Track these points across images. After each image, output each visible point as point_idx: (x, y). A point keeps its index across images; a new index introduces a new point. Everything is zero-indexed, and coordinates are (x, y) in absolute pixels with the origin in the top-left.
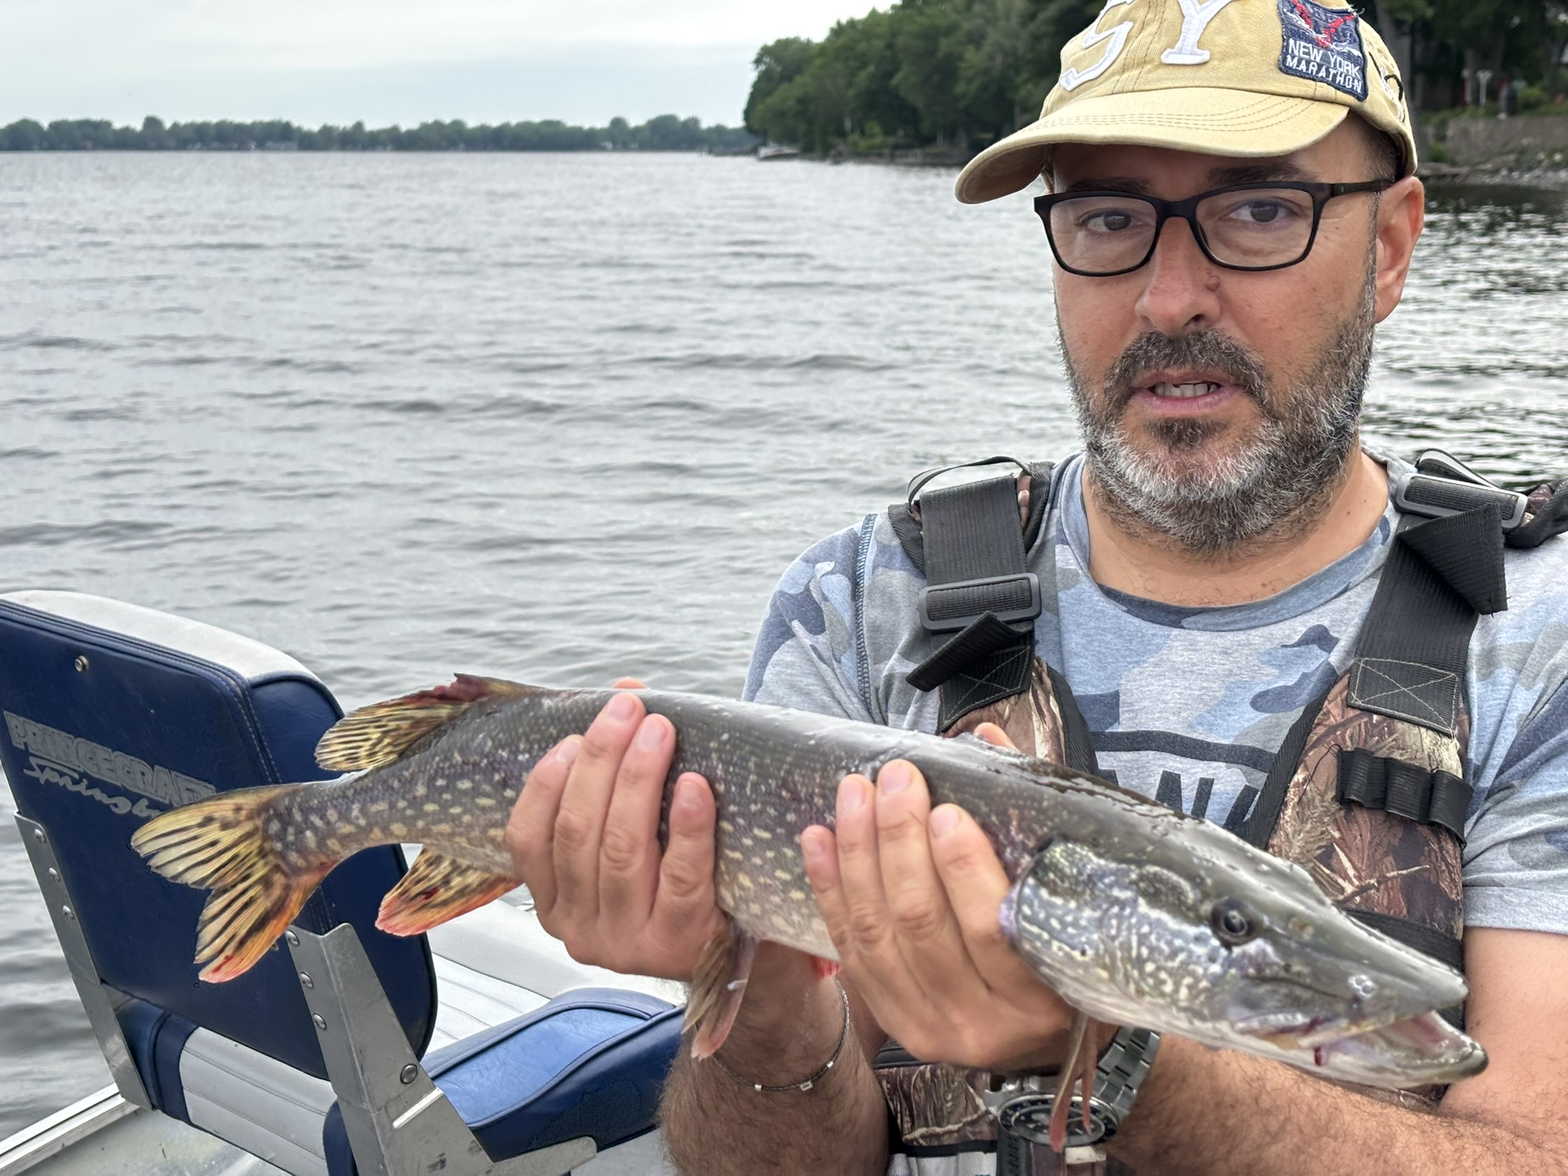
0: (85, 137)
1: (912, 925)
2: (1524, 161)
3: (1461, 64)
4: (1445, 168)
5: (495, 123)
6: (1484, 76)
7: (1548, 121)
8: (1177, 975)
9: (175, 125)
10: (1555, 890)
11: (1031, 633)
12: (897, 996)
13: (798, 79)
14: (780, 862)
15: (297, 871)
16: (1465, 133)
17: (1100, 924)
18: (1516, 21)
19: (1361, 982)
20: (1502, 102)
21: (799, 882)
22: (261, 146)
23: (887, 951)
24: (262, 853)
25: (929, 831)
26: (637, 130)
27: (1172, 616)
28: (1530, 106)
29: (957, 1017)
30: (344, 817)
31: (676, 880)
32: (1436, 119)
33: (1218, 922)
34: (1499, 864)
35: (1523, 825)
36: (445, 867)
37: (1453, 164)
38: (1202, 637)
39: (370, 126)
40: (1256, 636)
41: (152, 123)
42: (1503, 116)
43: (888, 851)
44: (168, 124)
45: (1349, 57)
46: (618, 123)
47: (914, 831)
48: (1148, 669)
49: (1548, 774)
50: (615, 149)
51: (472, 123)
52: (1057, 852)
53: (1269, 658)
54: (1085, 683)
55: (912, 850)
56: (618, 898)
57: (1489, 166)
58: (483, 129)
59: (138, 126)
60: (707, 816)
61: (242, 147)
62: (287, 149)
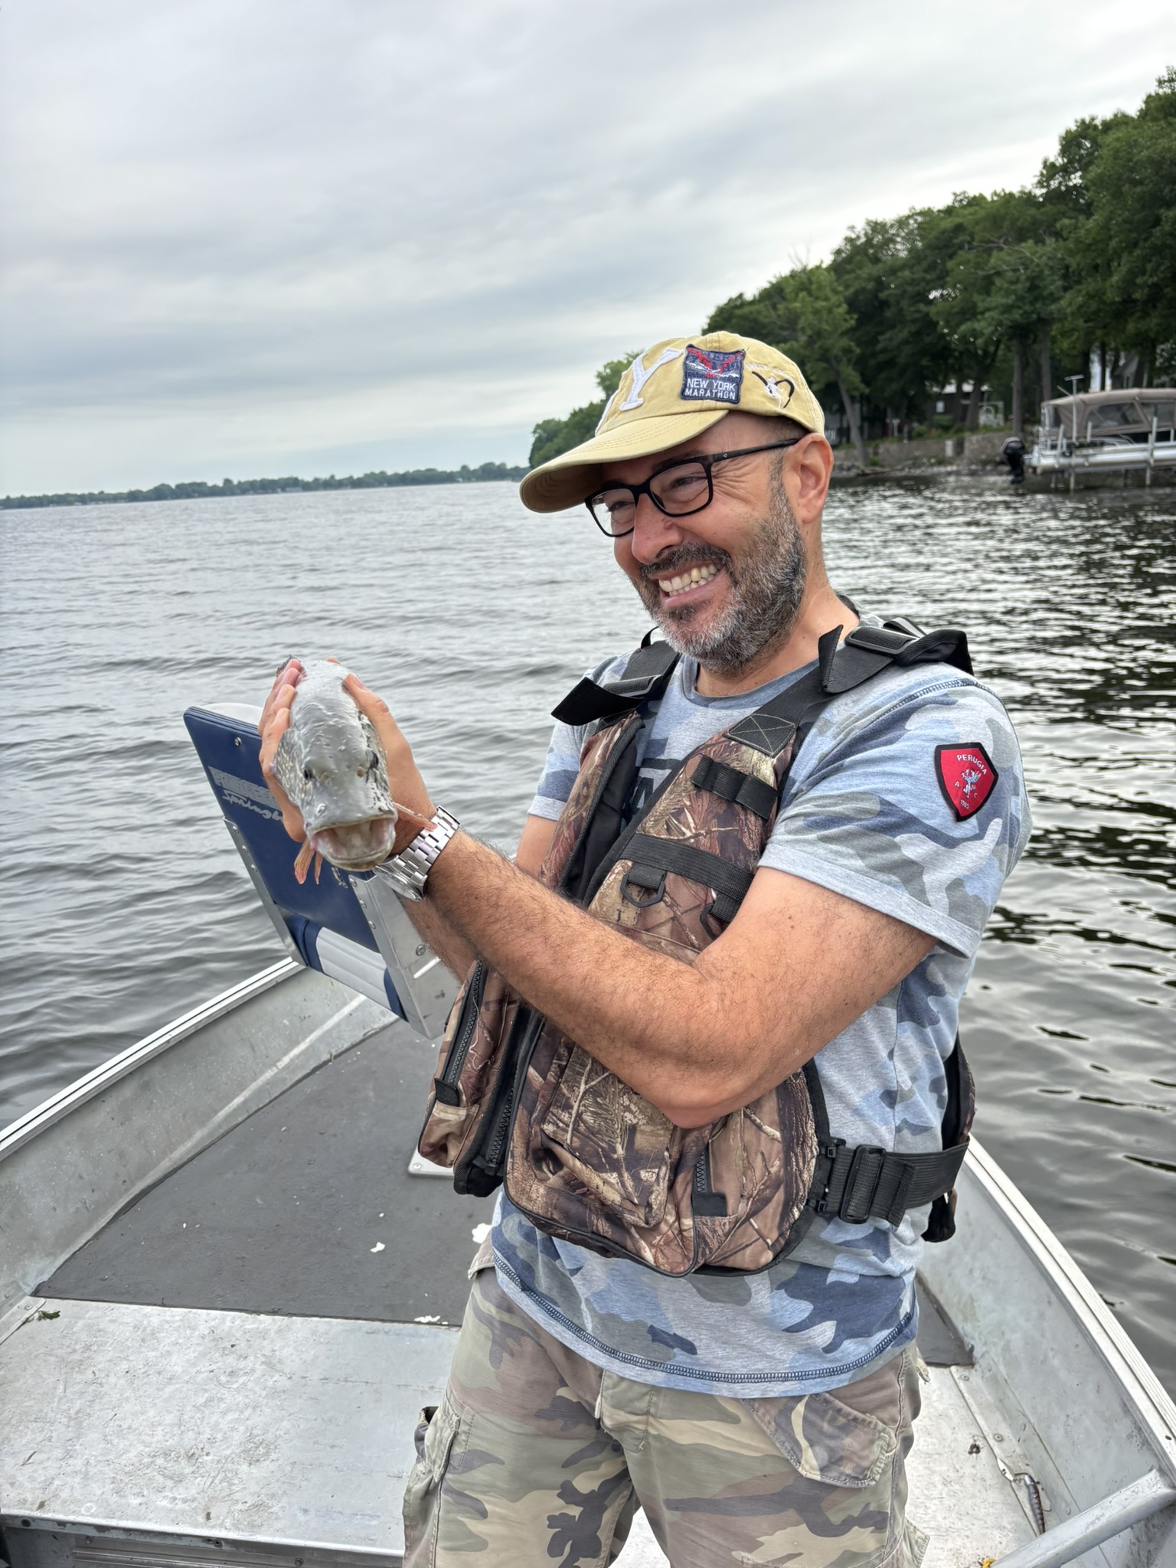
2: (916, 464)
3: (885, 417)
4: (878, 469)
5: (401, 471)
6: (896, 422)
7: (928, 442)
9: (239, 482)
13: (556, 440)
16: (888, 451)
18: (912, 393)
20: (905, 434)
26: (475, 471)
28: (920, 435)
32: (873, 444)
37: (882, 466)
38: (711, 711)
39: (338, 477)
41: (227, 481)
42: (906, 441)
44: (235, 482)
46: (464, 468)
48: (683, 727)
49: (823, 785)
50: (464, 482)
57: (899, 467)
59: (220, 482)
62: (296, 491)
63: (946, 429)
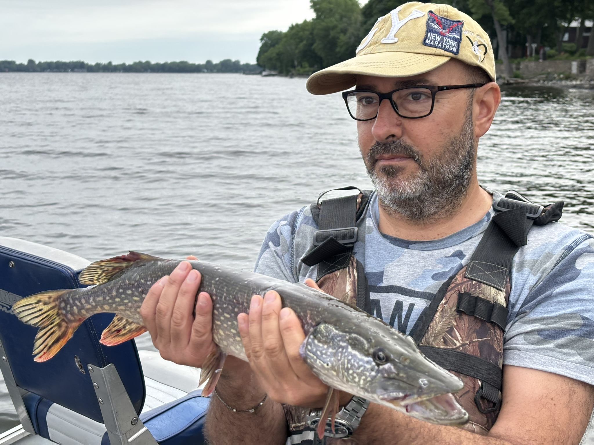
0: (5, 67)
1: (270, 352)
2: (549, 77)
3: (525, 41)
4: (520, 80)
5: (162, 62)
6: (534, 46)
7: (558, 62)
8: (360, 375)
9: (40, 63)
10: (540, 353)
11: (352, 248)
12: (266, 378)
13: (277, 46)
14: (233, 326)
15: (70, 321)
16: (527, 67)
17: (335, 355)
18: (546, 25)
19: (423, 381)
20: (541, 56)
21: (238, 334)
22: (73, 70)
23: (263, 361)
24: (58, 314)
25: (279, 317)
26: (216, 65)
27: (406, 244)
28: (552, 57)
29: (286, 387)
30: (87, 302)
31: (197, 331)
32: (516, 61)
33: (375, 356)
34: (519, 342)
35: (529, 328)
36: (124, 322)
37: (522, 78)
38: (415, 252)
39: (114, 63)
40: (435, 253)
41: (31, 62)
42: (541, 61)
43: (265, 324)
44: (37, 62)
45: (454, 39)
46: (209, 62)
47: (274, 317)
48: (395, 263)
49: (540, 309)
50: (208, 72)
51: (153, 62)
52: (322, 327)
53: (440, 261)
54: (371, 267)
55: (272, 324)
56: (177, 337)
57: (536, 79)
58: (157, 65)
59: (25, 63)
60: (209, 308)
61: (65, 71)
62: (83, 72)
63: (572, 53)
